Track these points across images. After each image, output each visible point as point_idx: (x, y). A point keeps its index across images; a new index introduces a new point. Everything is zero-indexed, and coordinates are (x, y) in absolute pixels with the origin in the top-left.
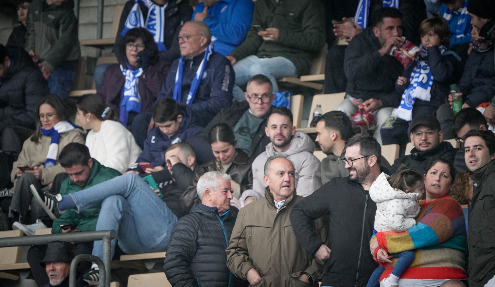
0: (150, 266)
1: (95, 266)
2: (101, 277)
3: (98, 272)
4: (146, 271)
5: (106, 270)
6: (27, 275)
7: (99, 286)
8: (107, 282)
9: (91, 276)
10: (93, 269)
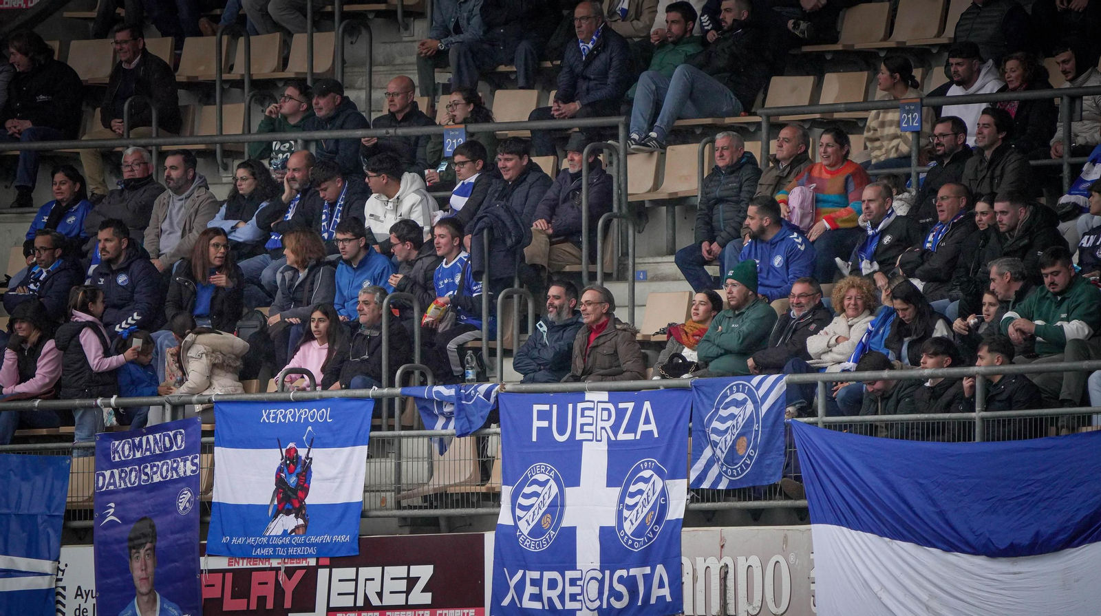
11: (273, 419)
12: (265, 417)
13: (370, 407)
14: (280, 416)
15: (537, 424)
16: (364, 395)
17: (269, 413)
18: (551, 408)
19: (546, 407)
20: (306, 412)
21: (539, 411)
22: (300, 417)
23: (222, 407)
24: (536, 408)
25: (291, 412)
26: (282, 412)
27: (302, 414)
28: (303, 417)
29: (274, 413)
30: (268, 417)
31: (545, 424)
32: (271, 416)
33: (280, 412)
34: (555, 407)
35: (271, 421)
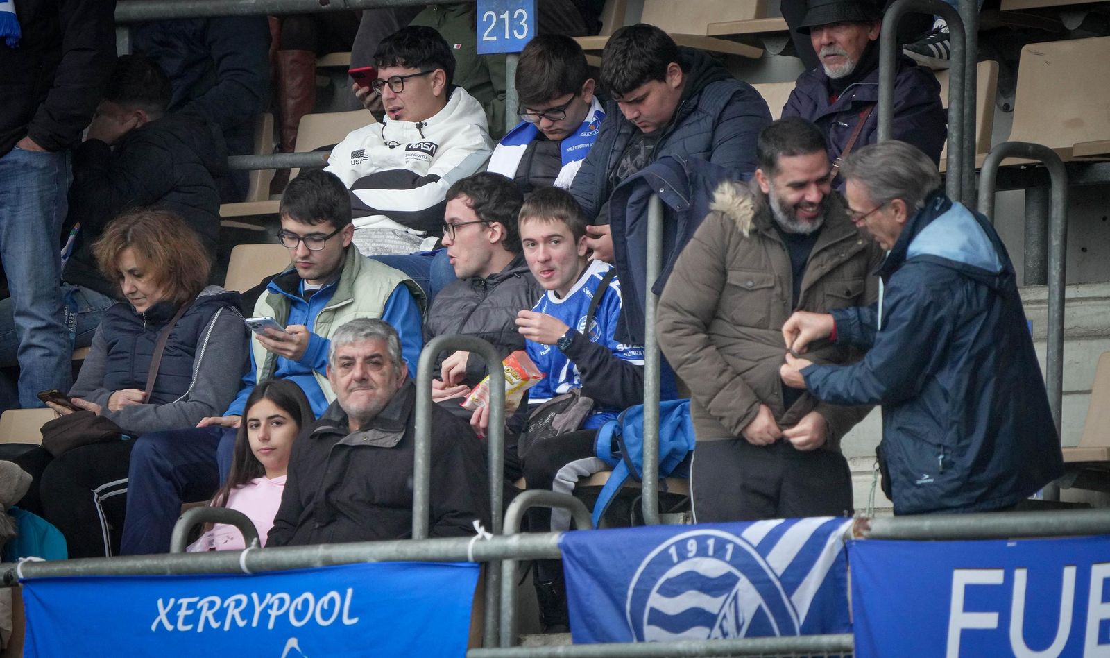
0: (1072, 24)
1: (940, 23)
2: (955, 50)
3: (947, 37)
4: (1063, 35)
5: (967, 33)
6: (782, 46)
7: (950, 70)
8: (968, 63)
9: (931, 46)
10: (938, 30)
11: (187, 621)
12: (163, 616)
13: (469, 579)
14: (207, 614)
15: (960, 620)
16: (452, 554)
17: (177, 607)
18: (1009, 579)
19: (994, 577)
20: (282, 601)
21: (970, 590)
22: (265, 616)
23: (42, 591)
24: (962, 578)
25: (238, 603)
26: (212, 604)
27: (270, 606)
28: (274, 613)
29: (191, 606)
30: (172, 617)
31: (988, 620)
32: (182, 613)
33: (207, 607)
34: (1021, 576)
35: (181, 627)
